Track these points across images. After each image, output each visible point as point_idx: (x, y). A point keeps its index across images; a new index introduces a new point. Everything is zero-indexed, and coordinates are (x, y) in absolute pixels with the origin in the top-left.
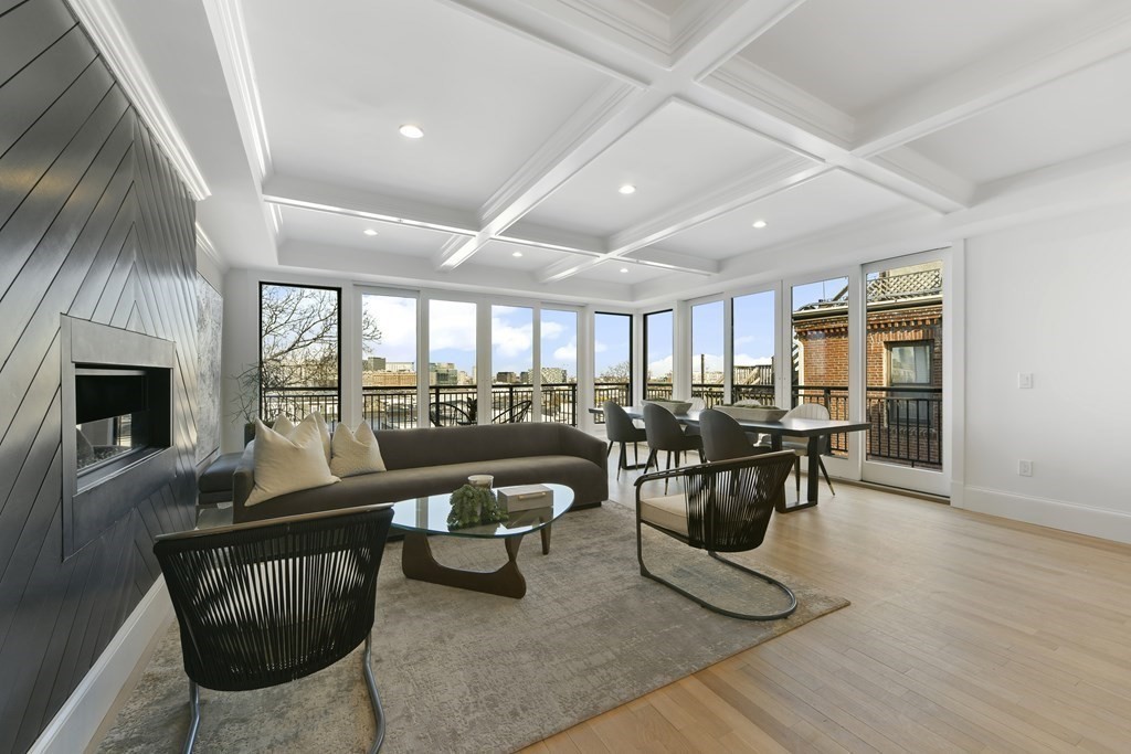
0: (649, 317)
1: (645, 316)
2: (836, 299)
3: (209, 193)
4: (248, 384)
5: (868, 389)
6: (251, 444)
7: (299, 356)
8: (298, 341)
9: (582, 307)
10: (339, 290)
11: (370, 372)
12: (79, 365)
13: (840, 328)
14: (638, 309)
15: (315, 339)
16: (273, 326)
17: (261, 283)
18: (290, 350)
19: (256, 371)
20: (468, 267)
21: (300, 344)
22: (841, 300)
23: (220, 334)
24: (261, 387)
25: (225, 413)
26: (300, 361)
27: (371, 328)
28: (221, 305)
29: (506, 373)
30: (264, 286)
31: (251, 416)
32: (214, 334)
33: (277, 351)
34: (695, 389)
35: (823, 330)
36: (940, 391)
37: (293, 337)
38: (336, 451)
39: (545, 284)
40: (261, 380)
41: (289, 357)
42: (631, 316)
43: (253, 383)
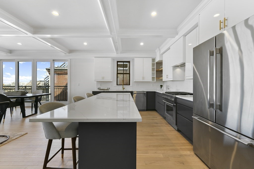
2: (60, 66)
5: (54, 86)
13: (59, 73)
22: (62, 67)
35: (56, 73)
36: (67, 86)
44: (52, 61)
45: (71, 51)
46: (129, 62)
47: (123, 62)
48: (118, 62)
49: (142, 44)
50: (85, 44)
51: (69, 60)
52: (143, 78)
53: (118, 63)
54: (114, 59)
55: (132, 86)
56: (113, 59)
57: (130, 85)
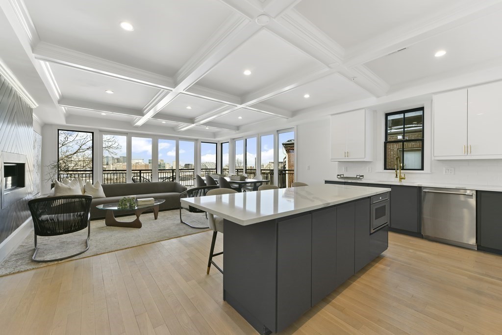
0: (223, 144)
1: (222, 144)
3: (37, 105)
4: (53, 168)
6: (53, 189)
7: (80, 156)
8: (79, 149)
9: (196, 140)
10: (93, 133)
11: (121, 164)
12: (5, 163)
14: (219, 141)
15: (88, 149)
16: (66, 142)
17: (58, 130)
18: (75, 153)
19: (56, 164)
20: (146, 125)
21: (80, 151)
23: (40, 150)
24: (58, 170)
25: (42, 180)
26: (81, 159)
27: (117, 144)
28: (41, 139)
29: (189, 164)
30: (60, 131)
31: (54, 180)
32: (38, 150)
33: (68, 154)
34: (263, 171)
37: (76, 148)
38: (86, 190)
39: (179, 132)
40: (58, 167)
41: (75, 156)
42: (217, 144)
43: (55, 168)
44: (276, 132)
45: (294, 113)
46: (422, 109)
47: (404, 112)
48: (387, 115)
49: (440, 54)
50: (307, 96)
51: (295, 128)
52: (468, 149)
53: (390, 118)
54: (376, 111)
55: (429, 172)
56: (374, 110)
57: (422, 169)
